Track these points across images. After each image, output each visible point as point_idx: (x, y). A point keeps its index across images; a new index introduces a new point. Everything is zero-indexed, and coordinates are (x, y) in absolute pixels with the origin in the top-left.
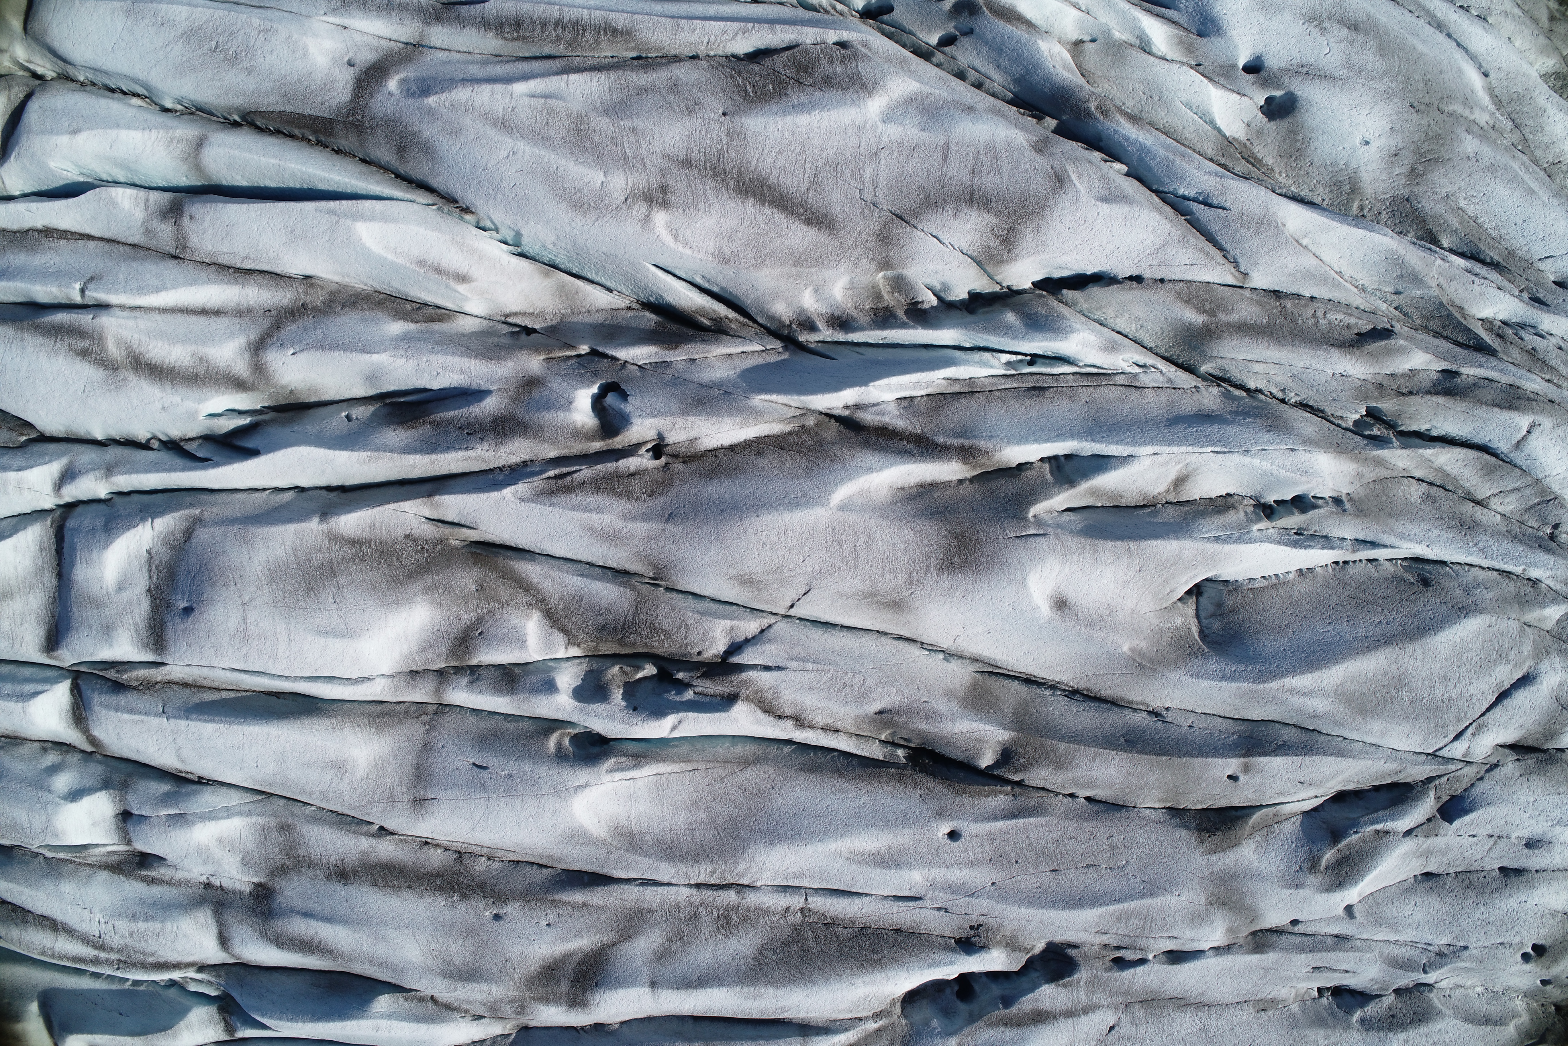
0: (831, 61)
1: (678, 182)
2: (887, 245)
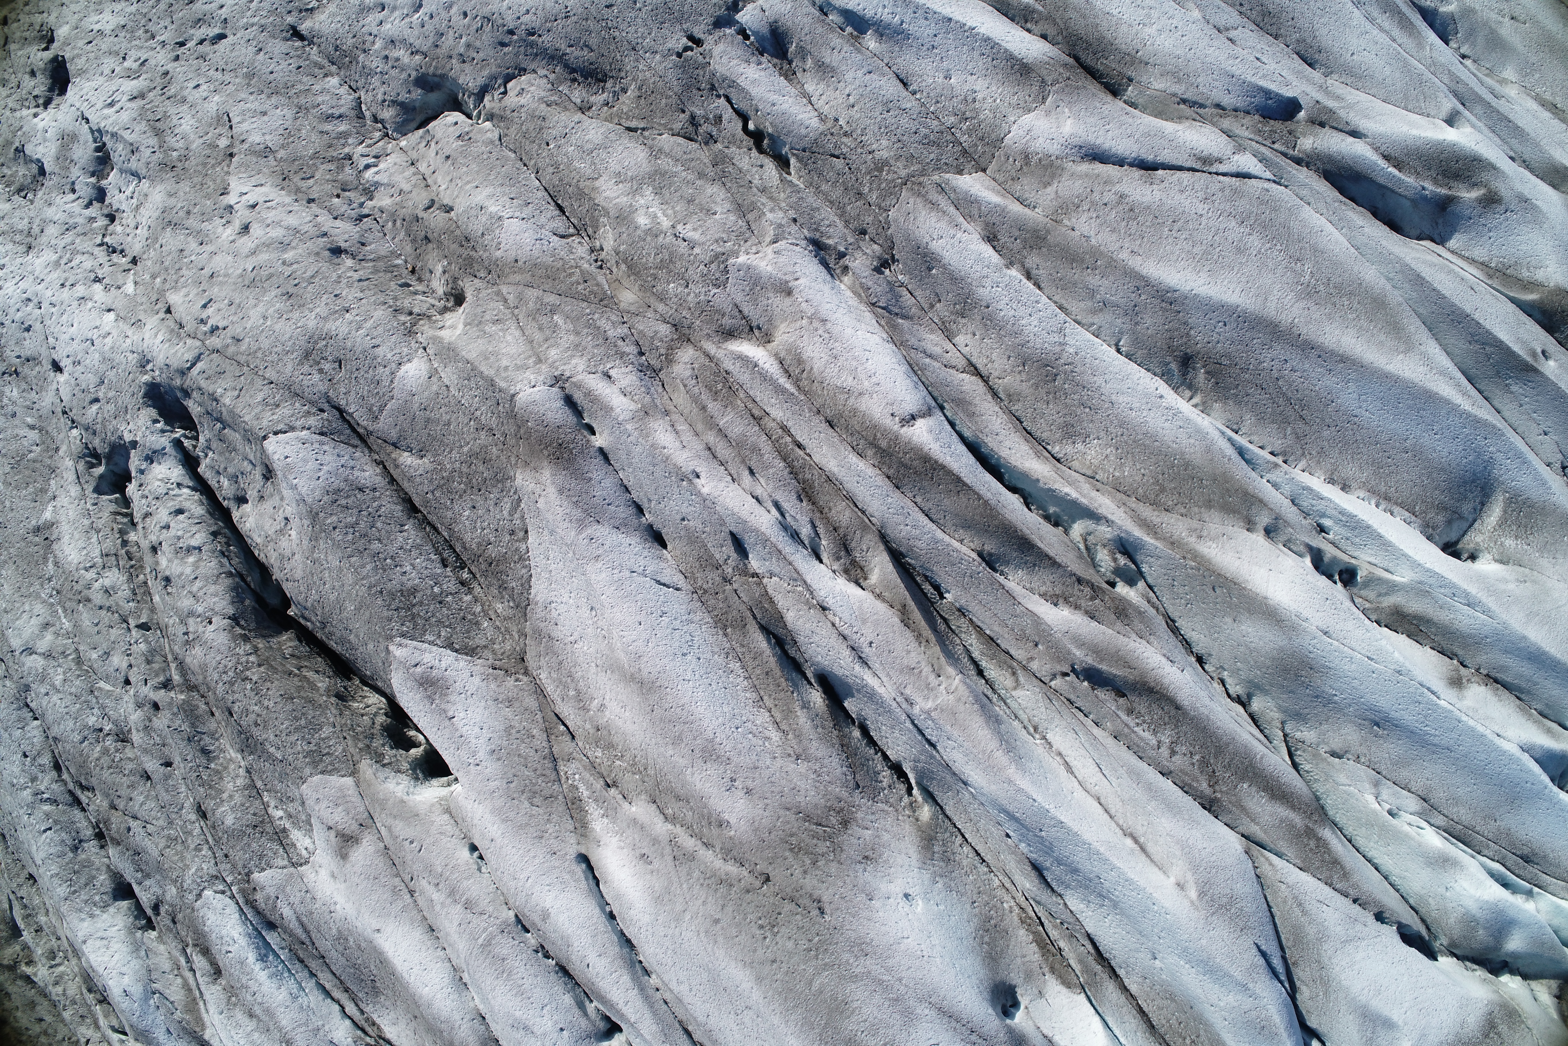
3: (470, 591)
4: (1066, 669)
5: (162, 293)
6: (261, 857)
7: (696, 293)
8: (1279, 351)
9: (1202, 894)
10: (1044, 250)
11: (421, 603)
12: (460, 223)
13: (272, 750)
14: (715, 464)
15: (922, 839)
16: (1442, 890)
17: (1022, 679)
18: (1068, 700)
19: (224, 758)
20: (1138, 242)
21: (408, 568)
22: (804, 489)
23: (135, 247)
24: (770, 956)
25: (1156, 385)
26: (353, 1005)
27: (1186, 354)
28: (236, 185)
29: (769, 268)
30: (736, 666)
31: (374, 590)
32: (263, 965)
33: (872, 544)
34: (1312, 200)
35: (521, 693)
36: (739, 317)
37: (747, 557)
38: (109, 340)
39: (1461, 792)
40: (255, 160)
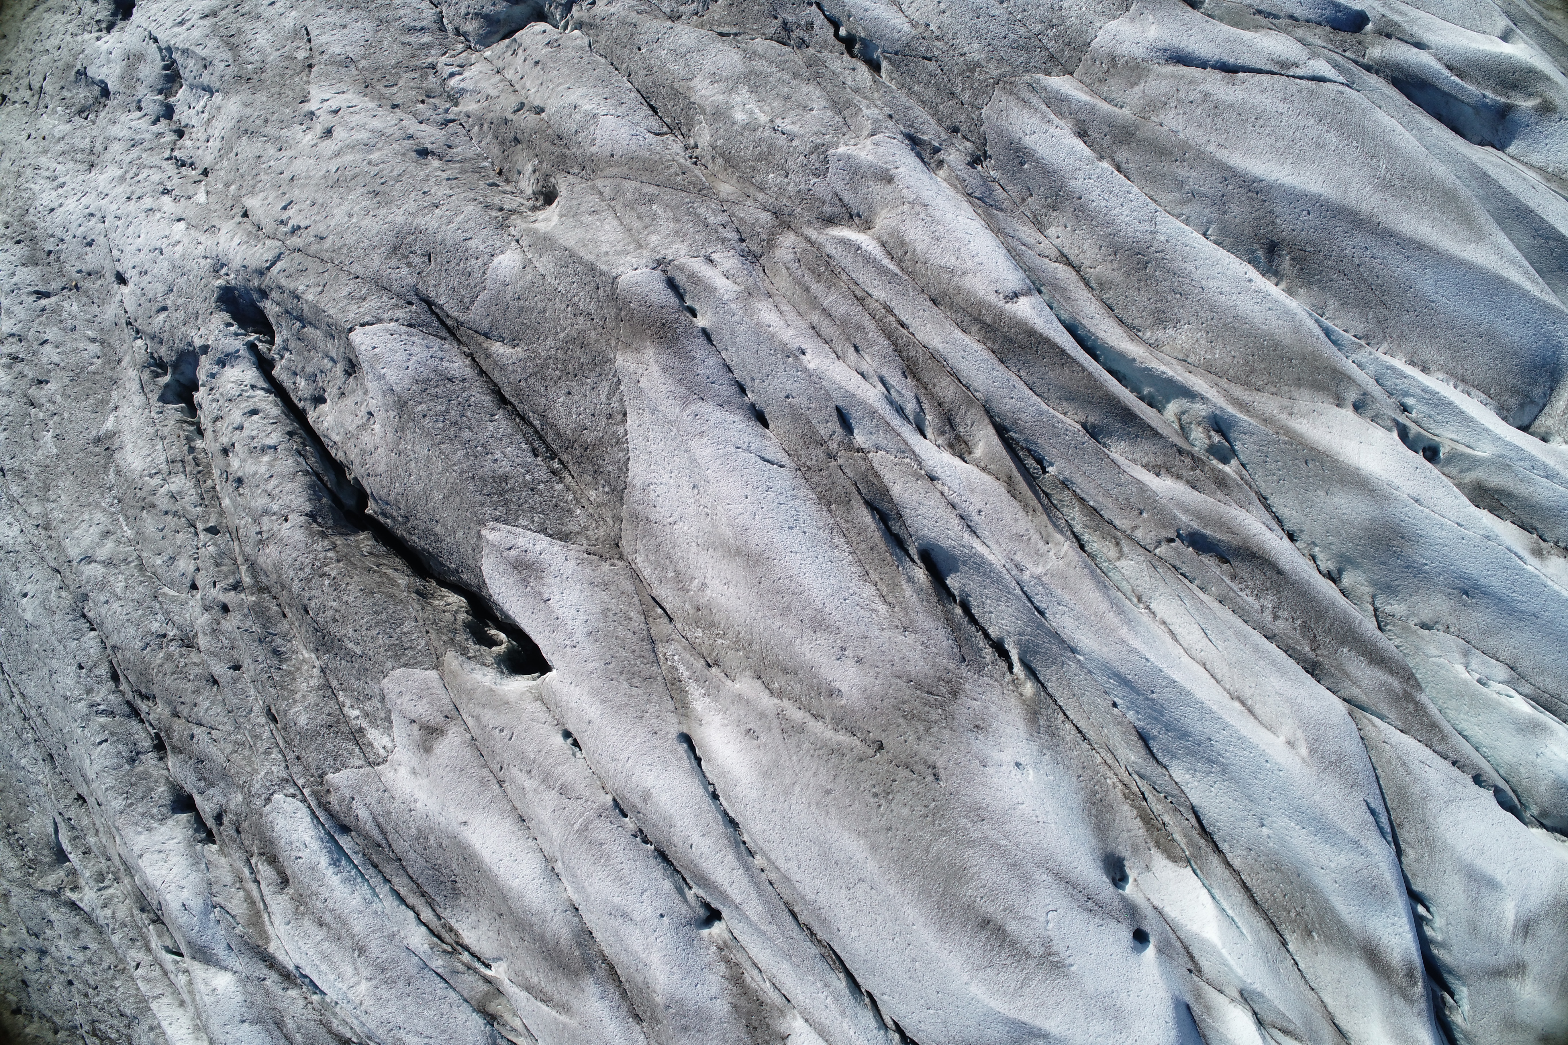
3: (561, 480)
4: (1172, 534)
5: (237, 198)
6: (336, 757)
7: (797, 182)
8: (1360, 239)
9: (1312, 751)
10: (1133, 144)
11: (513, 490)
12: (552, 123)
13: (351, 645)
14: (820, 342)
15: (1028, 713)
16: (1532, 757)
17: (1125, 549)
18: (1174, 567)
19: (297, 659)
20: (1224, 136)
21: (500, 456)
22: (908, 366)
23: (207, 158)
24: (885, 823)
25: (1245, 269)
26: (429, 911)
27: (1272, 241)
28: (317, 93)
29: (870, 158)
30: (840, 541)
31: (465, 476)
32: (336, 870)
33: (977, 417)
34: (1382, 104)
35: (616, 577)
36: (839, 204)
37: (852, 433)
38: (179, 248)
39: (1546, 660)
40: (335, 69)
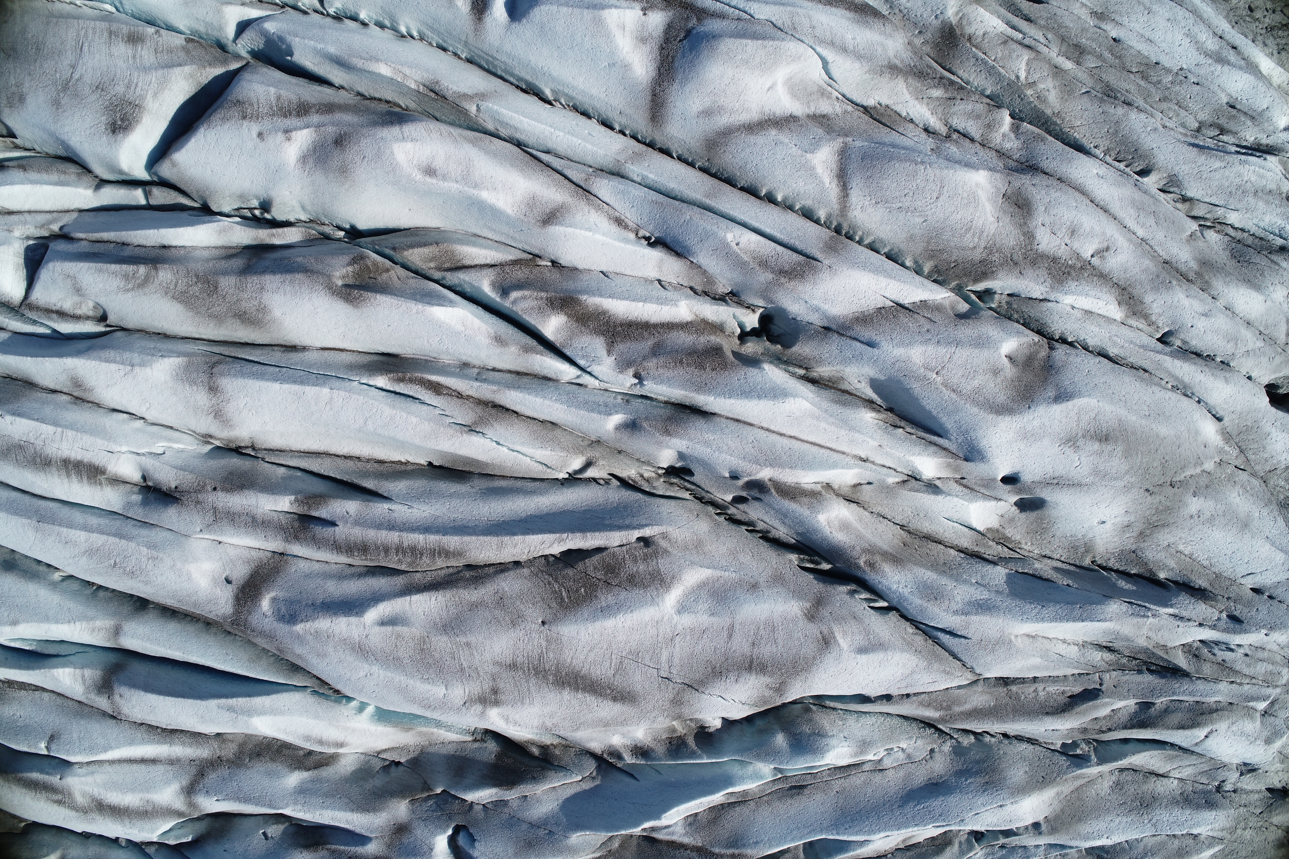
0: (635, 561)
1: (506, 684)
2: (679, 705)
